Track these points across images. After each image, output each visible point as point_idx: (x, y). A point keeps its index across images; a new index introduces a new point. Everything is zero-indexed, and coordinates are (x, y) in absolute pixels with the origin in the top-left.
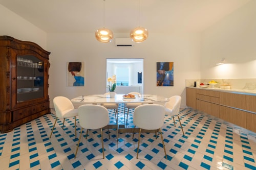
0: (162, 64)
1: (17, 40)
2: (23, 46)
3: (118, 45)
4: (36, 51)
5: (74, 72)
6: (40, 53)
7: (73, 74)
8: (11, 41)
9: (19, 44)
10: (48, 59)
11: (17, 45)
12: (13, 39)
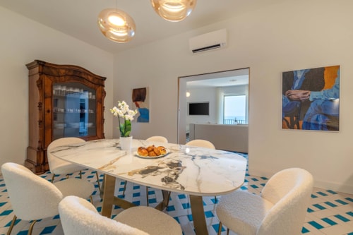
0: (300, 76)
1: (50, 64)
2: (63, 72)
3: (194, 51)
4: (83, 76)
5: (138, 102)
6: (90, 79)
7: (137, 105)
8: (43, 66)
9: (55, 69)
10: (103, 86)
11: (53, 70)
12: (45, 63)
